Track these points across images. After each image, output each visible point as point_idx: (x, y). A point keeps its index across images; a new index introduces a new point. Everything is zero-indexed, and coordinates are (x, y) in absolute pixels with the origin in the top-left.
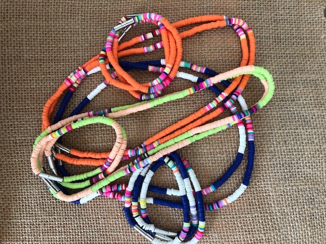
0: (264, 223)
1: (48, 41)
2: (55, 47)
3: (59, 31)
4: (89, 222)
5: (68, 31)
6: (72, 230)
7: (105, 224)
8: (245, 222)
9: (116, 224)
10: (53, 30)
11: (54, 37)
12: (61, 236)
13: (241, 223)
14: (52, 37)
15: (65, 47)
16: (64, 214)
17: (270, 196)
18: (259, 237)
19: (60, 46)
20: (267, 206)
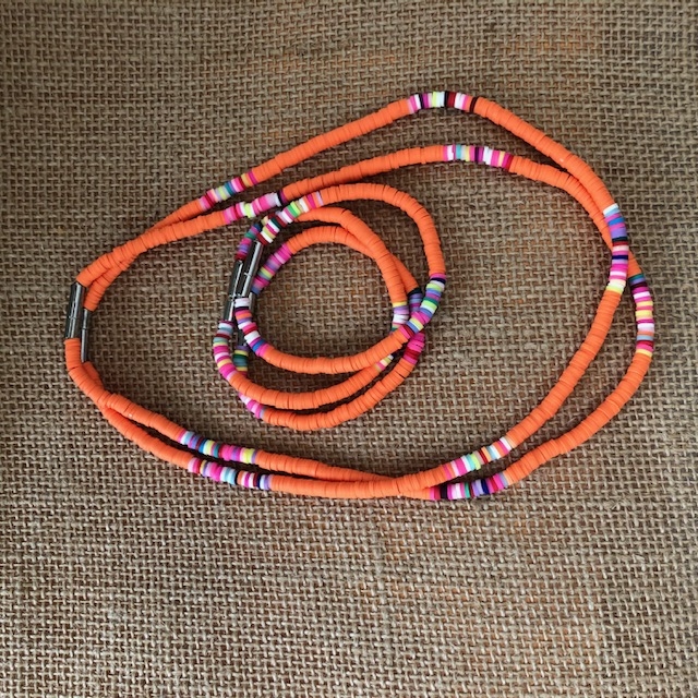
0: (645, 529)
2: (110, 62)
3: (121, 20)
5: (144, 21)
7: (228, 517)
9: (256, 518)
10: (105, 16)
11: (109, 35)
17: (663, 455)
18: (631, 562)
20: (655, 482)
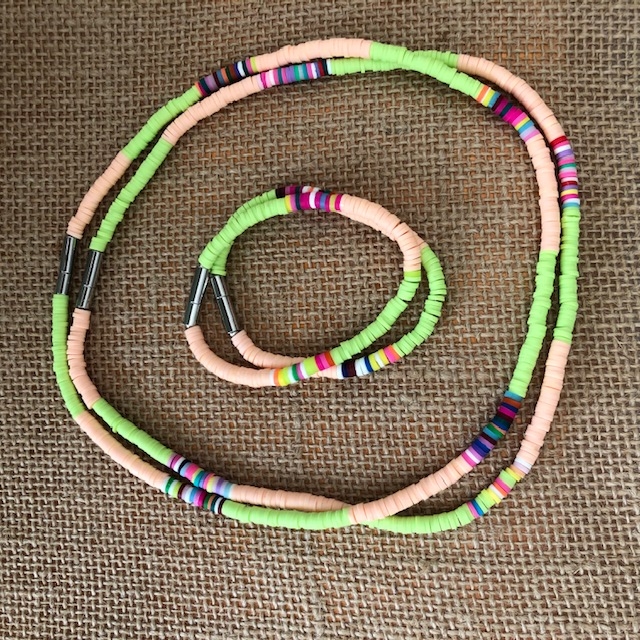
1: (21, 60)
13: (541, 589)
15: (67, 78)
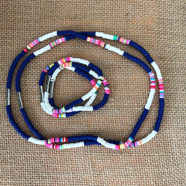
4: (34, 156)
6: (21, 161)
8: (153, 159)
12: (11, 166)
14: (9, 9)
16: (14, 149)
19: (16, 17)
